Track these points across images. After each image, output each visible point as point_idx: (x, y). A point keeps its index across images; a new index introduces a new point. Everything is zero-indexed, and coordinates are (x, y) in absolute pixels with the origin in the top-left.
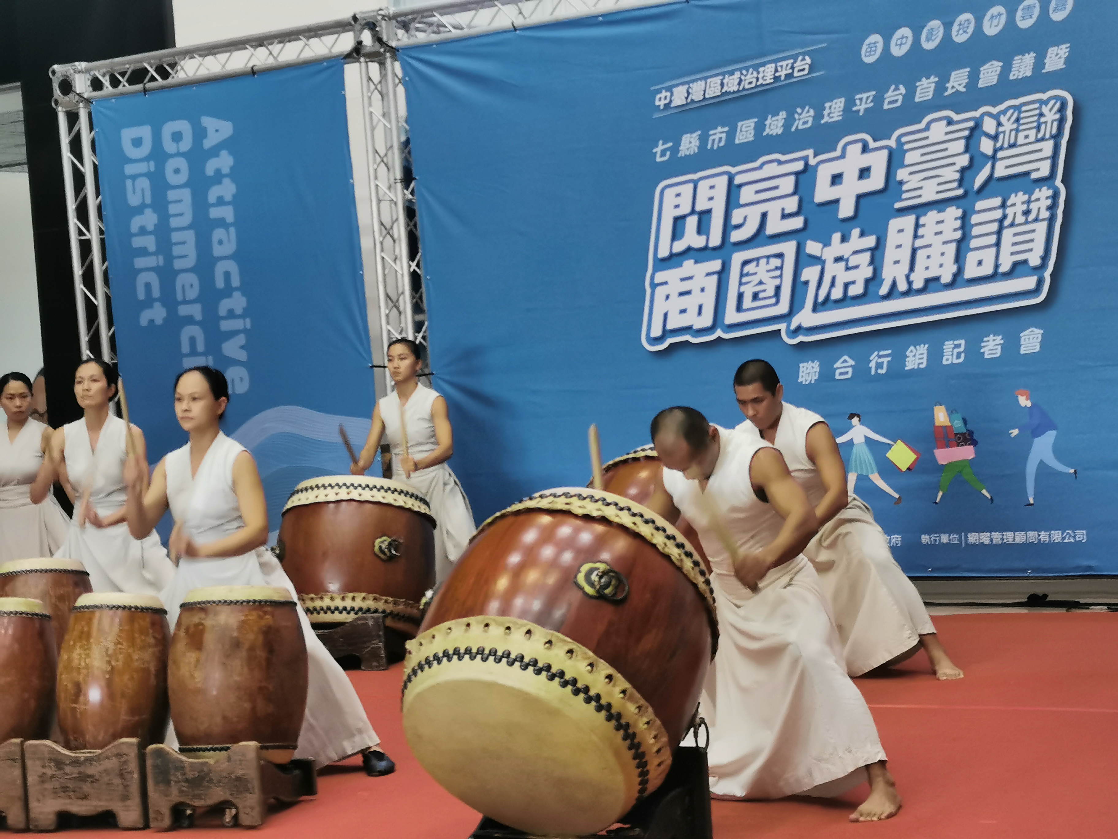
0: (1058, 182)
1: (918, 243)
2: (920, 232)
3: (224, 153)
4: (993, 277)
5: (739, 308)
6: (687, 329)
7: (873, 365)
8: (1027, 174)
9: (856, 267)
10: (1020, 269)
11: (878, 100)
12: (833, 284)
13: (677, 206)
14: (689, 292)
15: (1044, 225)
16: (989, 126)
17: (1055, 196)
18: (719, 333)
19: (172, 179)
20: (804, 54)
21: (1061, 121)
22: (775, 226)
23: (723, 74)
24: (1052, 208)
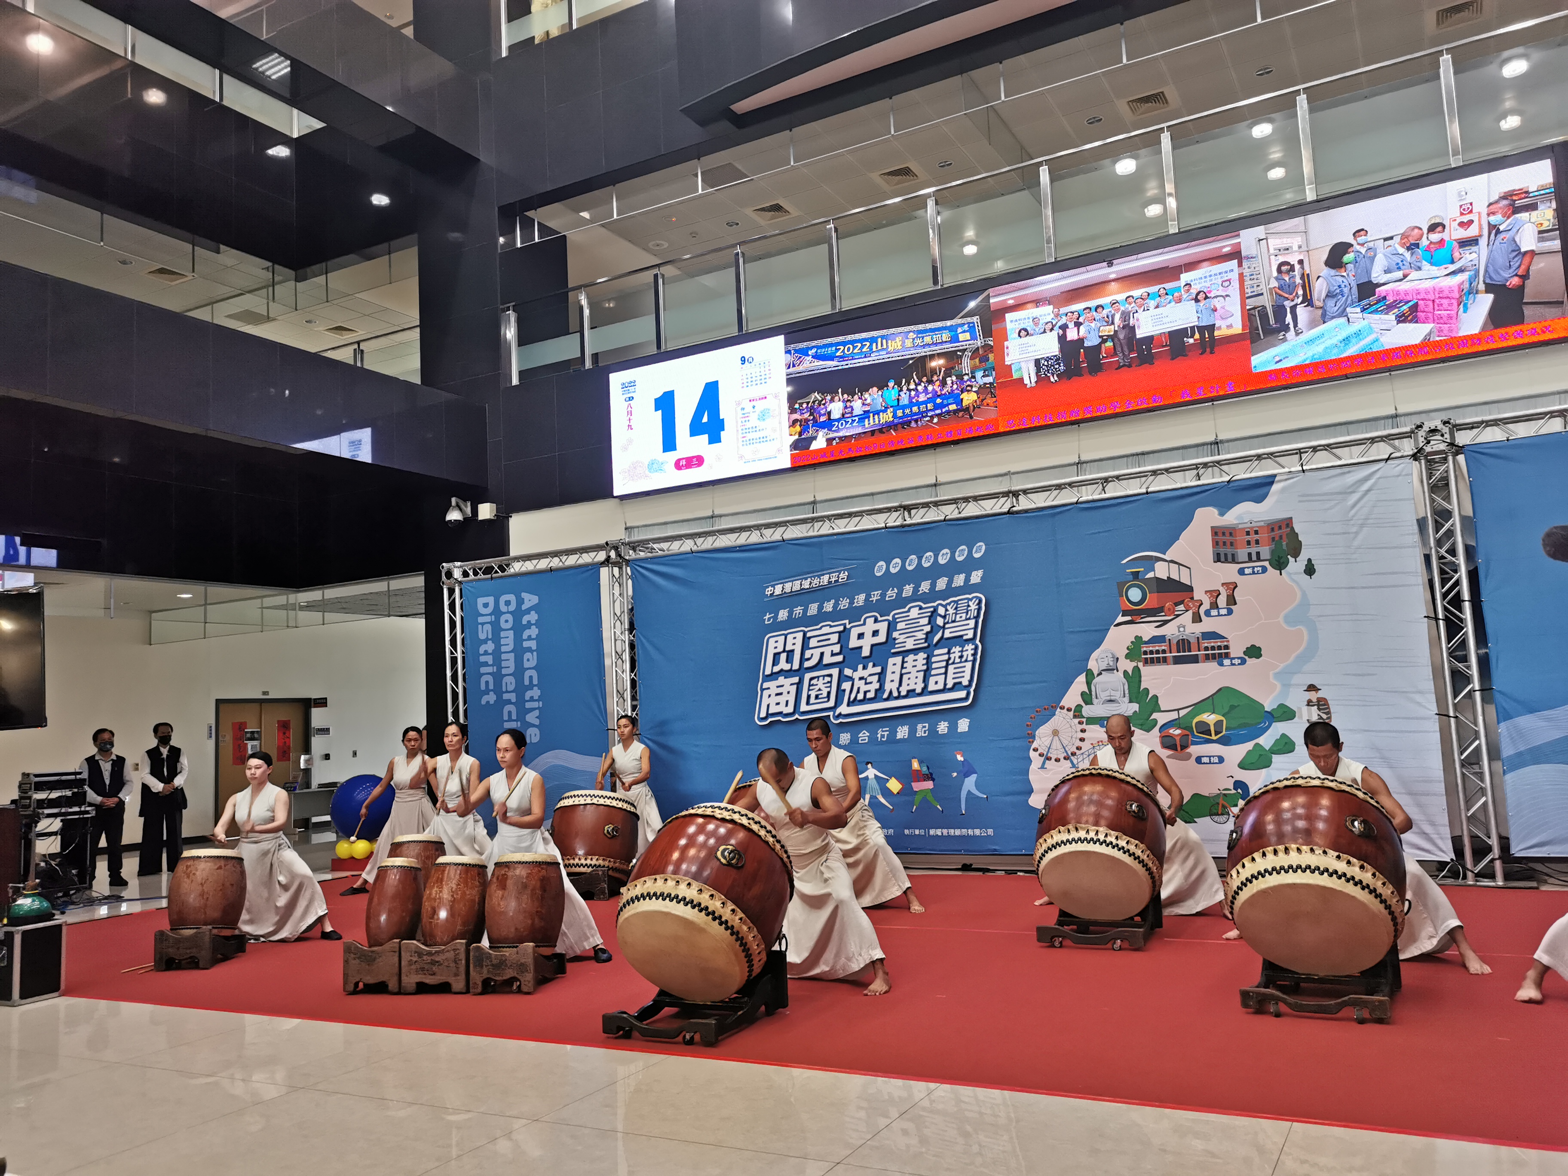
0: (978, 642)
1: (904, 671)
2: (905, 665)
3: (533, 613)
4: (944, 690)
5: (808, 703)
6: (780, 713)
7: (879, 736)
8: (961, 636)
9: (871, 683)
10: (957, 686)
11: (883, 595)
12: (858, 692)
13: (776, 648)
14: (781, 694)
15: (970, 663)
16: (941, 611)
17: (976, 648)
18: (797, 716)
19: (503, 625)
20: (844, 570)
21: (979, 610)
22: (827, 660)
23: (802, 579)
24: (974, 655)
